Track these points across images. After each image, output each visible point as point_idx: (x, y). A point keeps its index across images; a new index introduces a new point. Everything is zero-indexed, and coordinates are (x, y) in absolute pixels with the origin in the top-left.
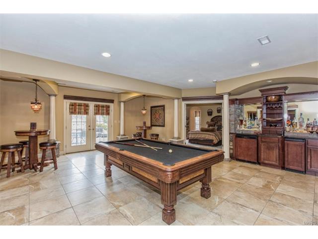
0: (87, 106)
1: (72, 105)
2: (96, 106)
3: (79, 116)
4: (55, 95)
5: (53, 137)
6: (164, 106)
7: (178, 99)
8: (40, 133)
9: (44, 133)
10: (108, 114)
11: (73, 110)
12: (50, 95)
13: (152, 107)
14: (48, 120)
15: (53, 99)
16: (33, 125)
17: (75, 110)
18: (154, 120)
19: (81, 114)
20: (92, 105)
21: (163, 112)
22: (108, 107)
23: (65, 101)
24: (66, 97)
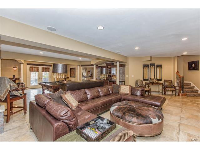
0: (38, 68)
1: (31, 68)
2: (43, 68)
3: (34, 72)
4: (23, 64)
5: (22, 81)
6: (75, 68)
7: (80, 65)
8: (16, 79)
9: (18, 79)
10: (49, 71)
11: (31, 70)
12: (20, 64)
13: (71, 68)
14: (19, 74)
15: (22, 65)
16: (14, 76)
17: (32, 70)
18: (71, 74)
19: (35, 71)
20: (40, 67)
21: (74, 71)
22: (49, 68)
23: (27, 66)
24: (28, 64)
